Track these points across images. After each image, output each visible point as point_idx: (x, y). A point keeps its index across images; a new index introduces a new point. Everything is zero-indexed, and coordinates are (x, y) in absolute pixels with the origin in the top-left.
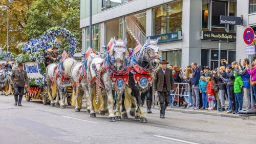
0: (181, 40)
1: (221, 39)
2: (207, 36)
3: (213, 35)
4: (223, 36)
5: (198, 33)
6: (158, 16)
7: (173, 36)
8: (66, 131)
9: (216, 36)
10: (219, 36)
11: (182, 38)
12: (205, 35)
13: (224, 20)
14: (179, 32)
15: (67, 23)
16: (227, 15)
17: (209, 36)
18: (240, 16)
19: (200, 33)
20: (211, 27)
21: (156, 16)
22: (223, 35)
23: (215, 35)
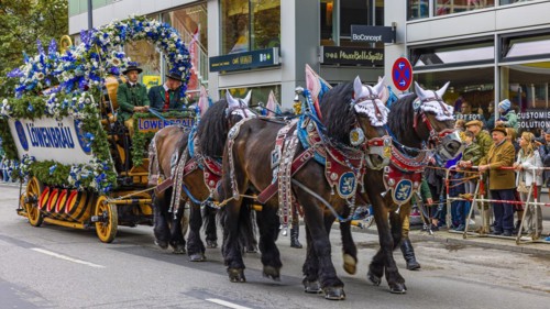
0: (280, 64)
1: (360, 61)
2: (332, 56)
3: (343, 55)
4: (363, 56)
5: (314, 51)
6: (232, 13)
7: (262, 58)
8: (40, 296)
9: (350, 57)
10: (357, 56)
11: (281, 60)
12: (328, 55)
13: (358, 34)
14: (275, 50)
15: (42, 18)
16: (371, 24)
17: (336, 57)
18: (390, 25)
19: (318, 51)
20: (339, 37)
21: (227, 14)
22: (364, 53)
23: (347, 53)
